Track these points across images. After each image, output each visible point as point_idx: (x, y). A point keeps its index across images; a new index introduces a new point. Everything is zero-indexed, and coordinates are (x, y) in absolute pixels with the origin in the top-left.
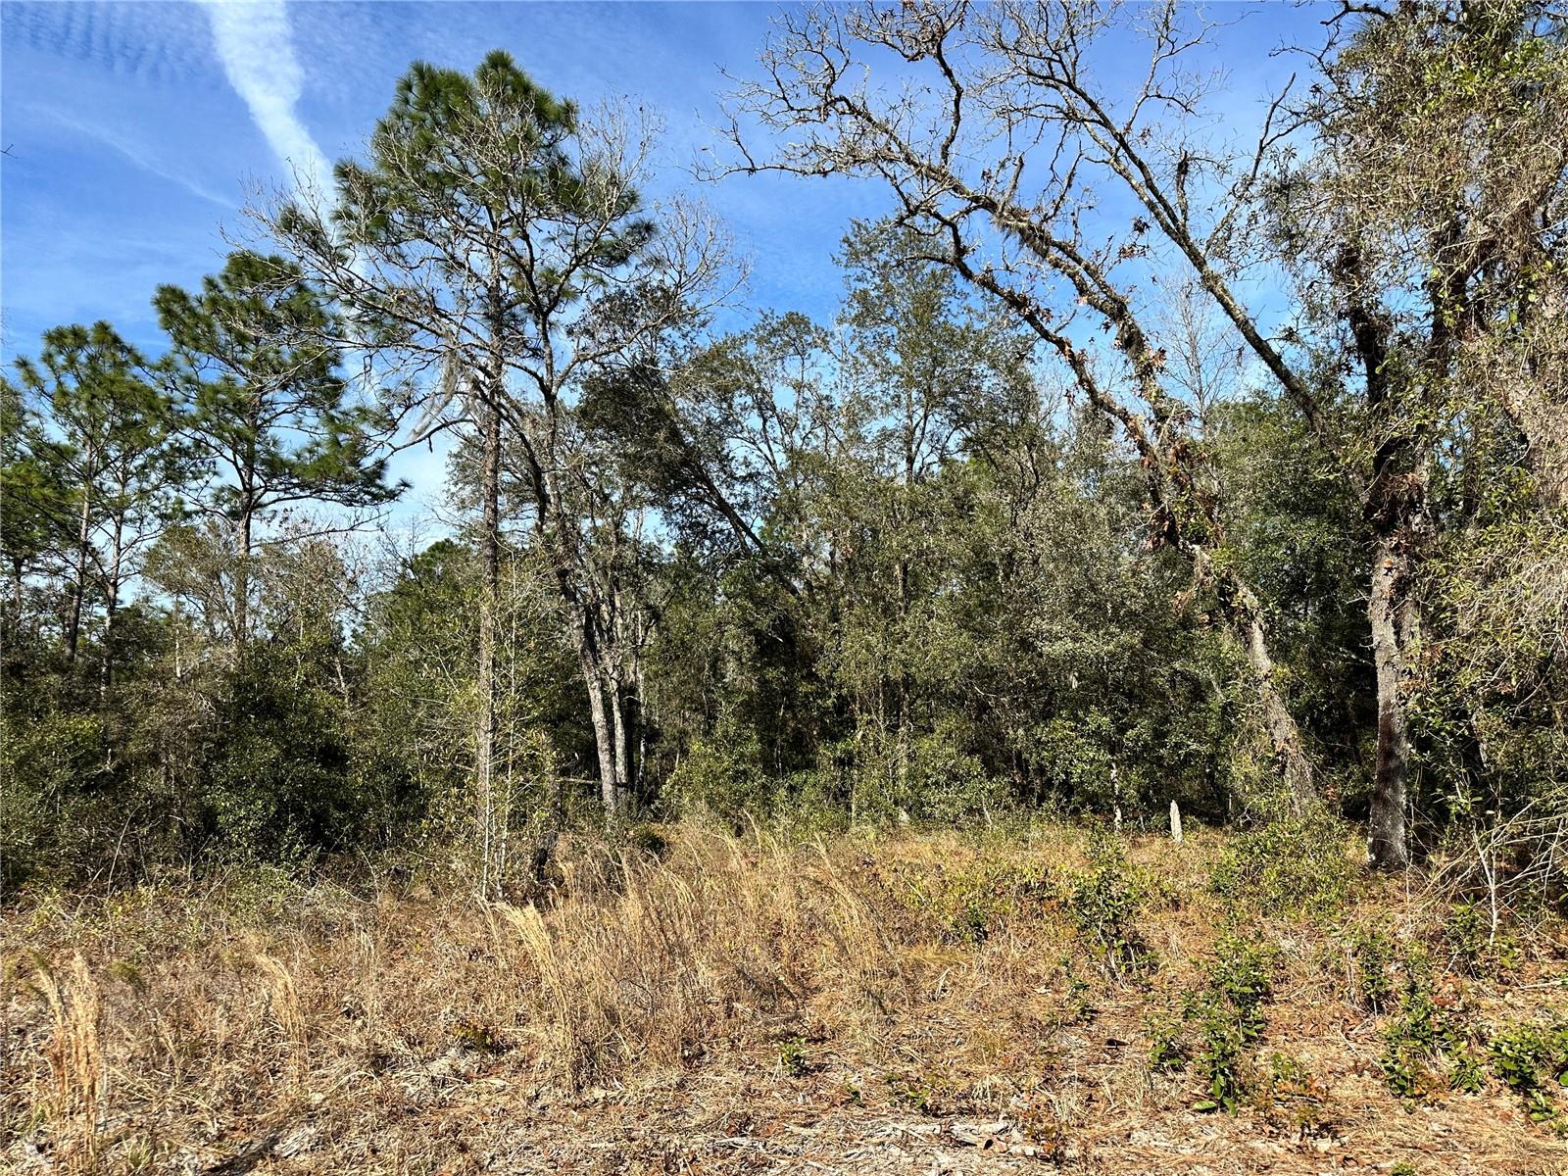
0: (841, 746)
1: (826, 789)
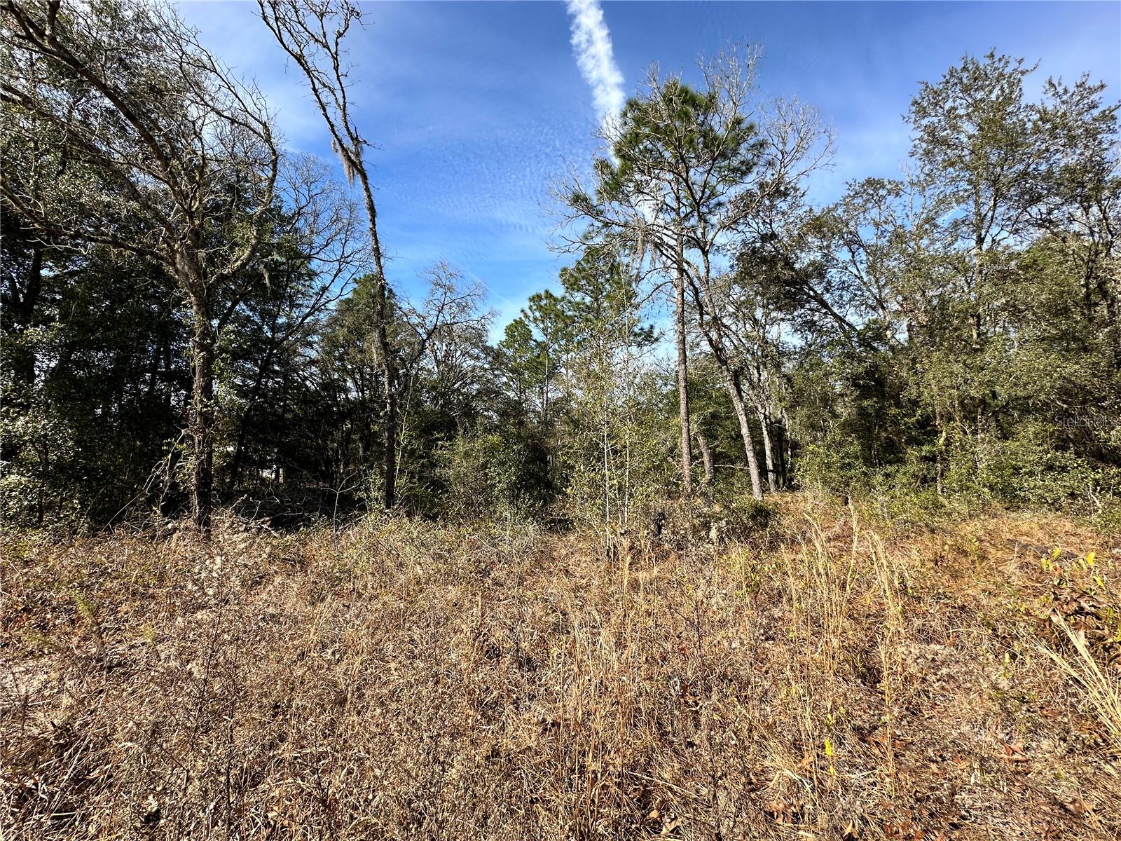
0: (926, 448)
1: (915, 476)
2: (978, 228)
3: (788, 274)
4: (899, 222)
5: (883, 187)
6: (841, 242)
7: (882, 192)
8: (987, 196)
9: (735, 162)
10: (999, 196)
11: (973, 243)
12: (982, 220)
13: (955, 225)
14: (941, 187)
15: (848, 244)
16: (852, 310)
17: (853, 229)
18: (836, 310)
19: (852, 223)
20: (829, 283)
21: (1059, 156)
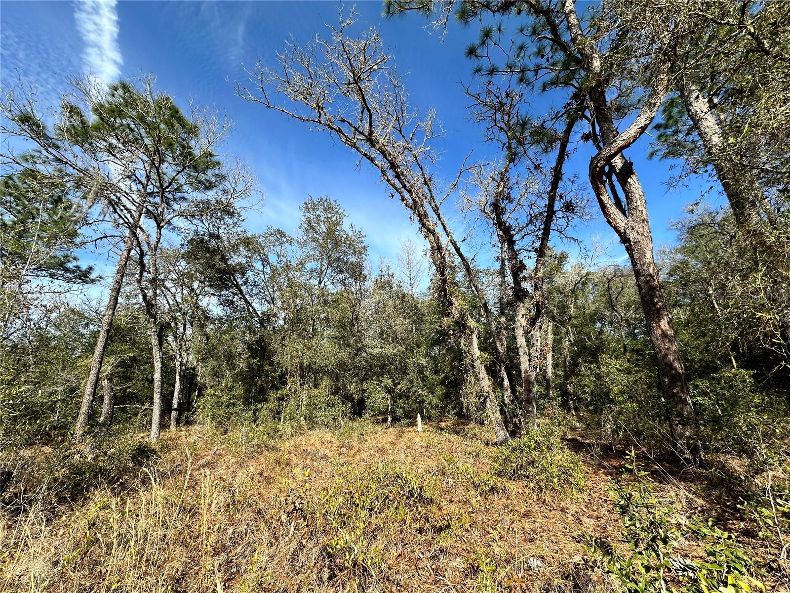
0: (280, 392)
1: (271, 411)
2: (320, 276)
3: (222, 265)
4: (289, 259)
5: (285, 237)
6: (258, 257)
7: (284, 239)
8: (325, 262)
9: (202, 177)
10: (329, 264)
11: (317, 283)
12: (322, 273)
13: (312, 271)
14: (308, 250)
15: (263, 260)
16: (257, 300)
17: (266, 253)
18: (247, 297)
19: (266, 249)
20: (247, 279)
21: (350, 256)
